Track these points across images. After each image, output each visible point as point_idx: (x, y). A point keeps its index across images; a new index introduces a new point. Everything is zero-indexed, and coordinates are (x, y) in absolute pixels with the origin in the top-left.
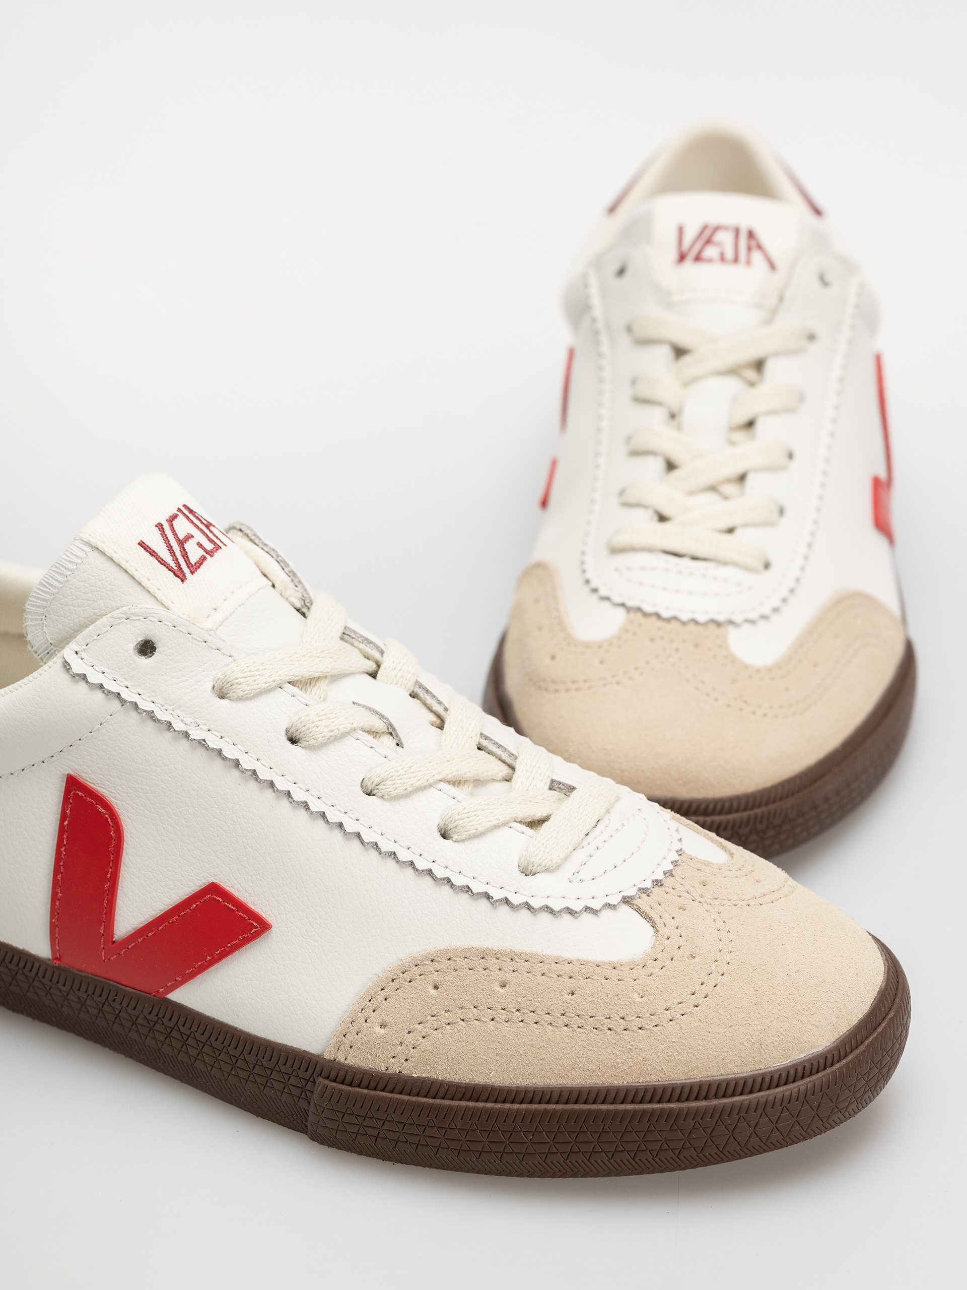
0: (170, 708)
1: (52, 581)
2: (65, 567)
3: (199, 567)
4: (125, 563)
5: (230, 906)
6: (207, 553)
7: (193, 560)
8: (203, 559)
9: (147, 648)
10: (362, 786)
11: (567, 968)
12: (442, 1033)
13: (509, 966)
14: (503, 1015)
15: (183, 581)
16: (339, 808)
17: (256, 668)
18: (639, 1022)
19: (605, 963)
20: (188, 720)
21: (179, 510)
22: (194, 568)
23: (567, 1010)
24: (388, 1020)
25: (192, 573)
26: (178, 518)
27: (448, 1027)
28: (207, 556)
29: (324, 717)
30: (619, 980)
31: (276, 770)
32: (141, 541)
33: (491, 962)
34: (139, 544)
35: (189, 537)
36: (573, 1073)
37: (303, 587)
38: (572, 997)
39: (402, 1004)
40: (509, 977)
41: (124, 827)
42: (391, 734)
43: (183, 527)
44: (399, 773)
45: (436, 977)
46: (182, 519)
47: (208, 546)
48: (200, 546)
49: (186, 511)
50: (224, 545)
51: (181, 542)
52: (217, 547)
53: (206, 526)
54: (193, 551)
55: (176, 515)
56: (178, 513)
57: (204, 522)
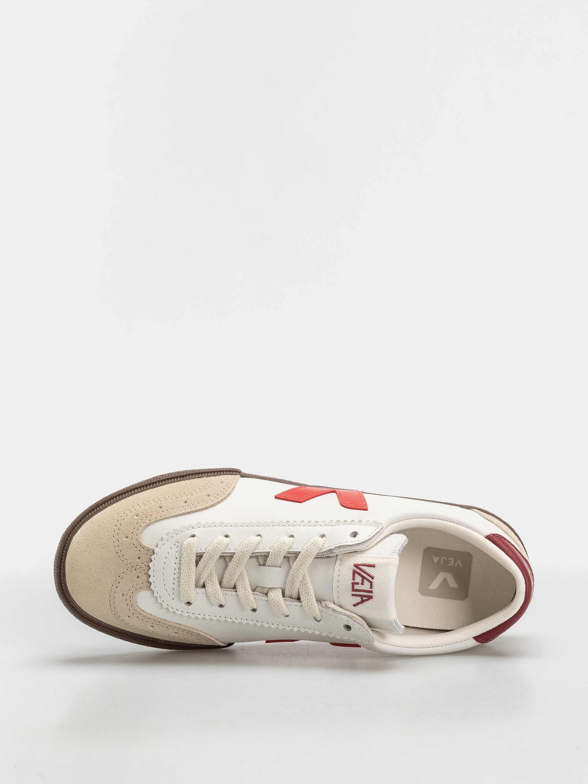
3: (353, 575)
6: (354, 583)
8: (354, 579)
15: (355, 565)
32: (374, 567)
34: (375, 565)
46: (369, 589)
47: (356, 587)
48: (358, 584)
49: (370, 594)
50: (353, 595)
51: (363, 578)
52: (353, 590)
53: (362, 596)
54: (358, 579)
55: (371, 588)
56: (372, 589)
57: (364, 598)
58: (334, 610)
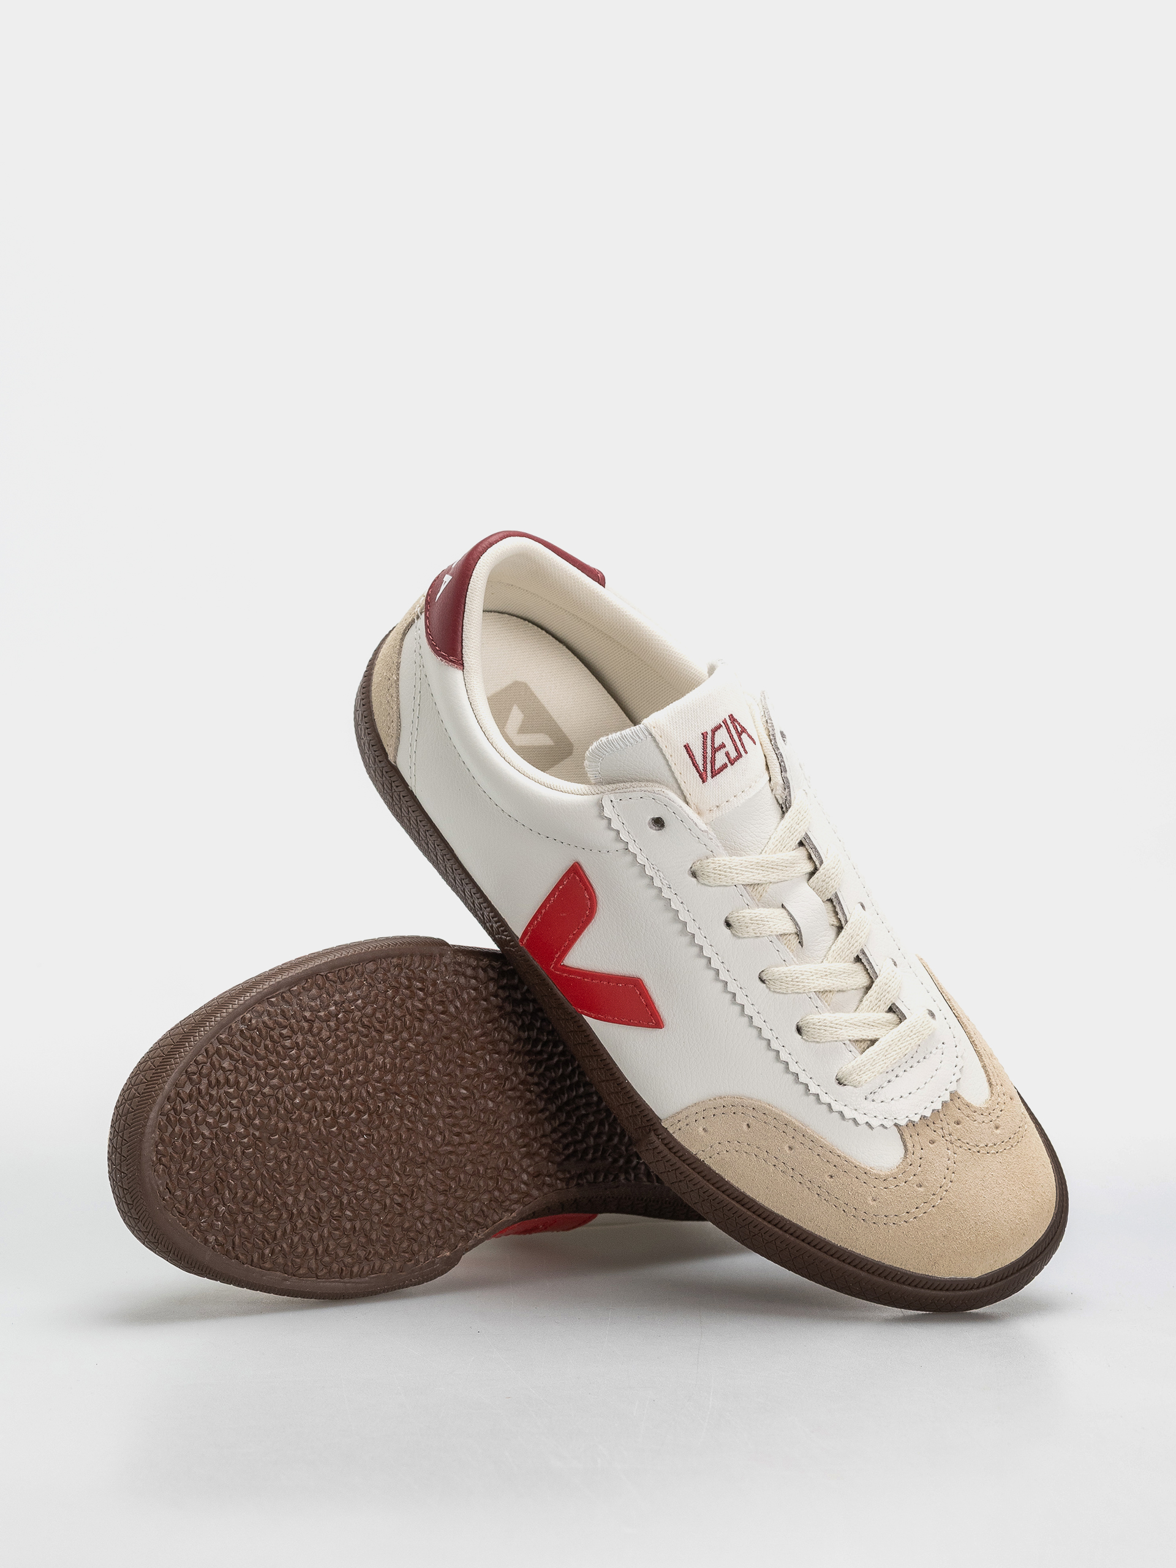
0: (657, 869)
1: (616, 744)
2: (628, 740)
3: (719, 773)
4: (670, 757)
5: (643, 1000)
6: (729, 762)
7: (718, 766)
8: (725, 766)
9: (658, 823)
10: (760, 974)
11: (836, 1160)
12: (739, 1156)
13: (800, 1138)
14: (781, 1167)
15: (703, 782)
16: (738, 984)
17: (725, 869)
18: (864, 1216)
19: (861, 1168)
20: (665, 882)
21: (725, 722)
22: (714, 774)
23: (822, 1186)
24: (709, 1129)
25: (712, 777)
26: (721, 728)
27: (745, 1154)
28: (729, 765)
29: (755, 922)
30: (865, 1183)
31: (708, 940)
32: (688, 744)
33: (789, 1130)
34: (685, 746)
35: (723, 746)
36: (809, 1223)
37: (790, 791)
38: (830, 1180)
39: (723, 1125)
40: (797, 1146)
41: (597, 911)
42: (798, 935)
43: (722, 736)
44: (788, 979)
45: (751, 1121)
46: (723, 730)
47: (733, 754)
48: (727, 754)
49: (729, 722)
50: (746, 752)
51: (715, 750)
52: (739, 756)
53: (739, 735)
54: (721, 759)
55: (720, 726)
56: (722, 724)
57: (739, 729)
58: (782, 772)
